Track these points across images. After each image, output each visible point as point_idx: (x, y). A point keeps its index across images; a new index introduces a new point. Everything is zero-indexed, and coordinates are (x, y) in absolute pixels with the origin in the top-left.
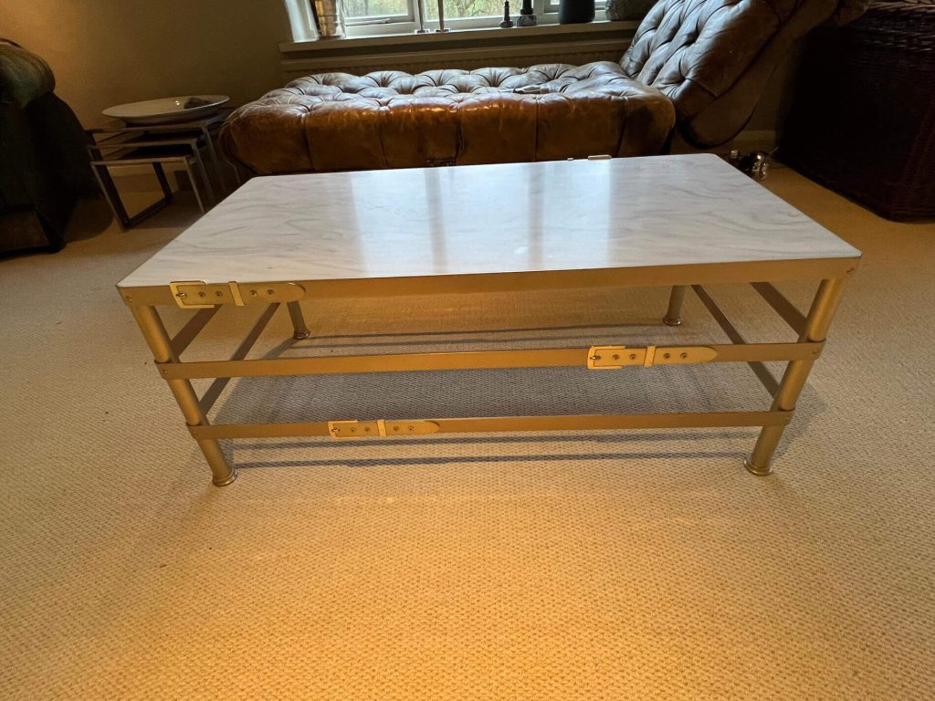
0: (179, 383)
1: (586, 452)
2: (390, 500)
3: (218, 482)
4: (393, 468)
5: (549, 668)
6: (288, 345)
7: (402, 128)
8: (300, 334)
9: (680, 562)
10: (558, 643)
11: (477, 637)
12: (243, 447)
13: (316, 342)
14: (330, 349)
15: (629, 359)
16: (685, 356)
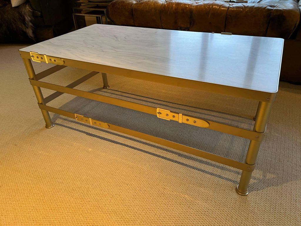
0: (36, 87)
2: (90, 150)
3: (47, 127)
4: (99, 140)
5: (95, 222)
6: (99, 90)
8: (105, 86)
9: (172, 211)
10: (104, 216)
11: (81, 203)
12: (61, 118)
13: (109, 91)
14: (111, 94)
15: (172, 117)
16: (195, 122)
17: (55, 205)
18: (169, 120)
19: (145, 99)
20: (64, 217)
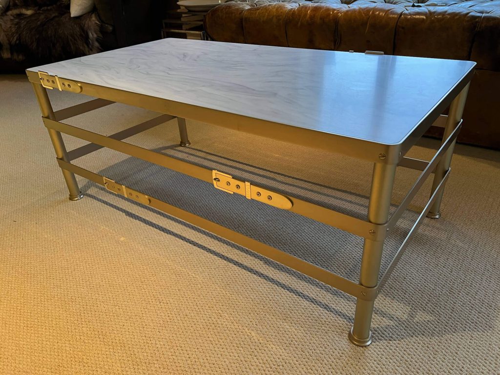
0: (53, 132)
1: (249, 265)
2: (122, 239)
3: (71, 198)
5: (84, 357)
6: (172, 147)
7: (299, 24)
10: (104, 349)
11: (76, 322)
12: (97, 187)
13: (187, 150)
15: (236, 188)
16: (270, 198)
17: (35, 320)
18: (233, 193)
19: (241, 166)
20: (40, 342)
